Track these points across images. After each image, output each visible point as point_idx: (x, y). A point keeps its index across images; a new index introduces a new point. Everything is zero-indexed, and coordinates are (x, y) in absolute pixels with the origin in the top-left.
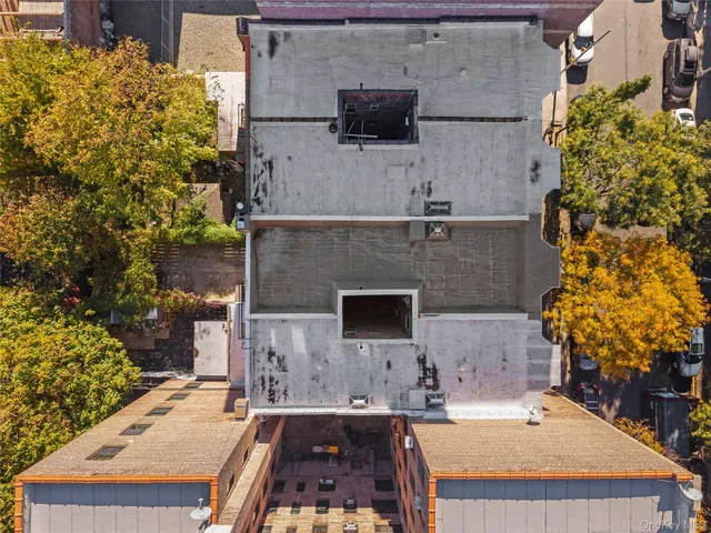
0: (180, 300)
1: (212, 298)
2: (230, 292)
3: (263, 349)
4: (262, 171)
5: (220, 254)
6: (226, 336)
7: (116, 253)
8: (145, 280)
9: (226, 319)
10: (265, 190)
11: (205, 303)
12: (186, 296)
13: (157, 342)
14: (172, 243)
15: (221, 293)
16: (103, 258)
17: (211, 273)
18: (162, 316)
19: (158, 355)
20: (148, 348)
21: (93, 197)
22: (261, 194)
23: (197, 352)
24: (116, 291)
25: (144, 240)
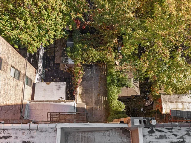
0: (78, 75)
1: (79, 90)
2: (82, 100)
3: (32, 137)
4: (176, 135)
5: (102, 94)
6: (57, 99)
7: (102, 44)
8: (89, 58)
9: (67, 99)
10: (161, 137)
11: (77, 87)
12: (81, 78)
13: (58, 64)
14: (107, 71)
15: (82, 95)
16: (99, 38)
17: (92, 90)
18: (70, 67)
19: (51, 65)
20: (55, 60)
21: (136, 26)
22: (158, 134)
23: (49, 84)
24: (83, 44)
25: (109, 57)
